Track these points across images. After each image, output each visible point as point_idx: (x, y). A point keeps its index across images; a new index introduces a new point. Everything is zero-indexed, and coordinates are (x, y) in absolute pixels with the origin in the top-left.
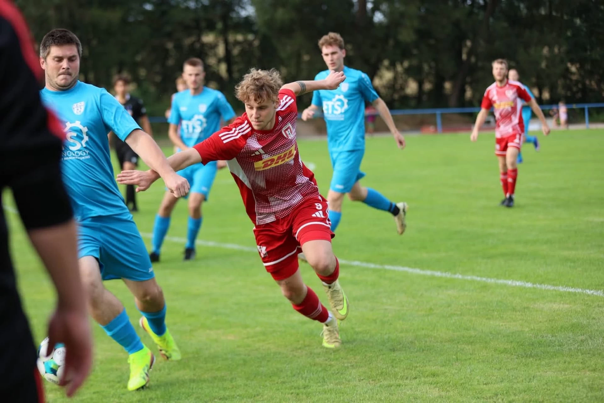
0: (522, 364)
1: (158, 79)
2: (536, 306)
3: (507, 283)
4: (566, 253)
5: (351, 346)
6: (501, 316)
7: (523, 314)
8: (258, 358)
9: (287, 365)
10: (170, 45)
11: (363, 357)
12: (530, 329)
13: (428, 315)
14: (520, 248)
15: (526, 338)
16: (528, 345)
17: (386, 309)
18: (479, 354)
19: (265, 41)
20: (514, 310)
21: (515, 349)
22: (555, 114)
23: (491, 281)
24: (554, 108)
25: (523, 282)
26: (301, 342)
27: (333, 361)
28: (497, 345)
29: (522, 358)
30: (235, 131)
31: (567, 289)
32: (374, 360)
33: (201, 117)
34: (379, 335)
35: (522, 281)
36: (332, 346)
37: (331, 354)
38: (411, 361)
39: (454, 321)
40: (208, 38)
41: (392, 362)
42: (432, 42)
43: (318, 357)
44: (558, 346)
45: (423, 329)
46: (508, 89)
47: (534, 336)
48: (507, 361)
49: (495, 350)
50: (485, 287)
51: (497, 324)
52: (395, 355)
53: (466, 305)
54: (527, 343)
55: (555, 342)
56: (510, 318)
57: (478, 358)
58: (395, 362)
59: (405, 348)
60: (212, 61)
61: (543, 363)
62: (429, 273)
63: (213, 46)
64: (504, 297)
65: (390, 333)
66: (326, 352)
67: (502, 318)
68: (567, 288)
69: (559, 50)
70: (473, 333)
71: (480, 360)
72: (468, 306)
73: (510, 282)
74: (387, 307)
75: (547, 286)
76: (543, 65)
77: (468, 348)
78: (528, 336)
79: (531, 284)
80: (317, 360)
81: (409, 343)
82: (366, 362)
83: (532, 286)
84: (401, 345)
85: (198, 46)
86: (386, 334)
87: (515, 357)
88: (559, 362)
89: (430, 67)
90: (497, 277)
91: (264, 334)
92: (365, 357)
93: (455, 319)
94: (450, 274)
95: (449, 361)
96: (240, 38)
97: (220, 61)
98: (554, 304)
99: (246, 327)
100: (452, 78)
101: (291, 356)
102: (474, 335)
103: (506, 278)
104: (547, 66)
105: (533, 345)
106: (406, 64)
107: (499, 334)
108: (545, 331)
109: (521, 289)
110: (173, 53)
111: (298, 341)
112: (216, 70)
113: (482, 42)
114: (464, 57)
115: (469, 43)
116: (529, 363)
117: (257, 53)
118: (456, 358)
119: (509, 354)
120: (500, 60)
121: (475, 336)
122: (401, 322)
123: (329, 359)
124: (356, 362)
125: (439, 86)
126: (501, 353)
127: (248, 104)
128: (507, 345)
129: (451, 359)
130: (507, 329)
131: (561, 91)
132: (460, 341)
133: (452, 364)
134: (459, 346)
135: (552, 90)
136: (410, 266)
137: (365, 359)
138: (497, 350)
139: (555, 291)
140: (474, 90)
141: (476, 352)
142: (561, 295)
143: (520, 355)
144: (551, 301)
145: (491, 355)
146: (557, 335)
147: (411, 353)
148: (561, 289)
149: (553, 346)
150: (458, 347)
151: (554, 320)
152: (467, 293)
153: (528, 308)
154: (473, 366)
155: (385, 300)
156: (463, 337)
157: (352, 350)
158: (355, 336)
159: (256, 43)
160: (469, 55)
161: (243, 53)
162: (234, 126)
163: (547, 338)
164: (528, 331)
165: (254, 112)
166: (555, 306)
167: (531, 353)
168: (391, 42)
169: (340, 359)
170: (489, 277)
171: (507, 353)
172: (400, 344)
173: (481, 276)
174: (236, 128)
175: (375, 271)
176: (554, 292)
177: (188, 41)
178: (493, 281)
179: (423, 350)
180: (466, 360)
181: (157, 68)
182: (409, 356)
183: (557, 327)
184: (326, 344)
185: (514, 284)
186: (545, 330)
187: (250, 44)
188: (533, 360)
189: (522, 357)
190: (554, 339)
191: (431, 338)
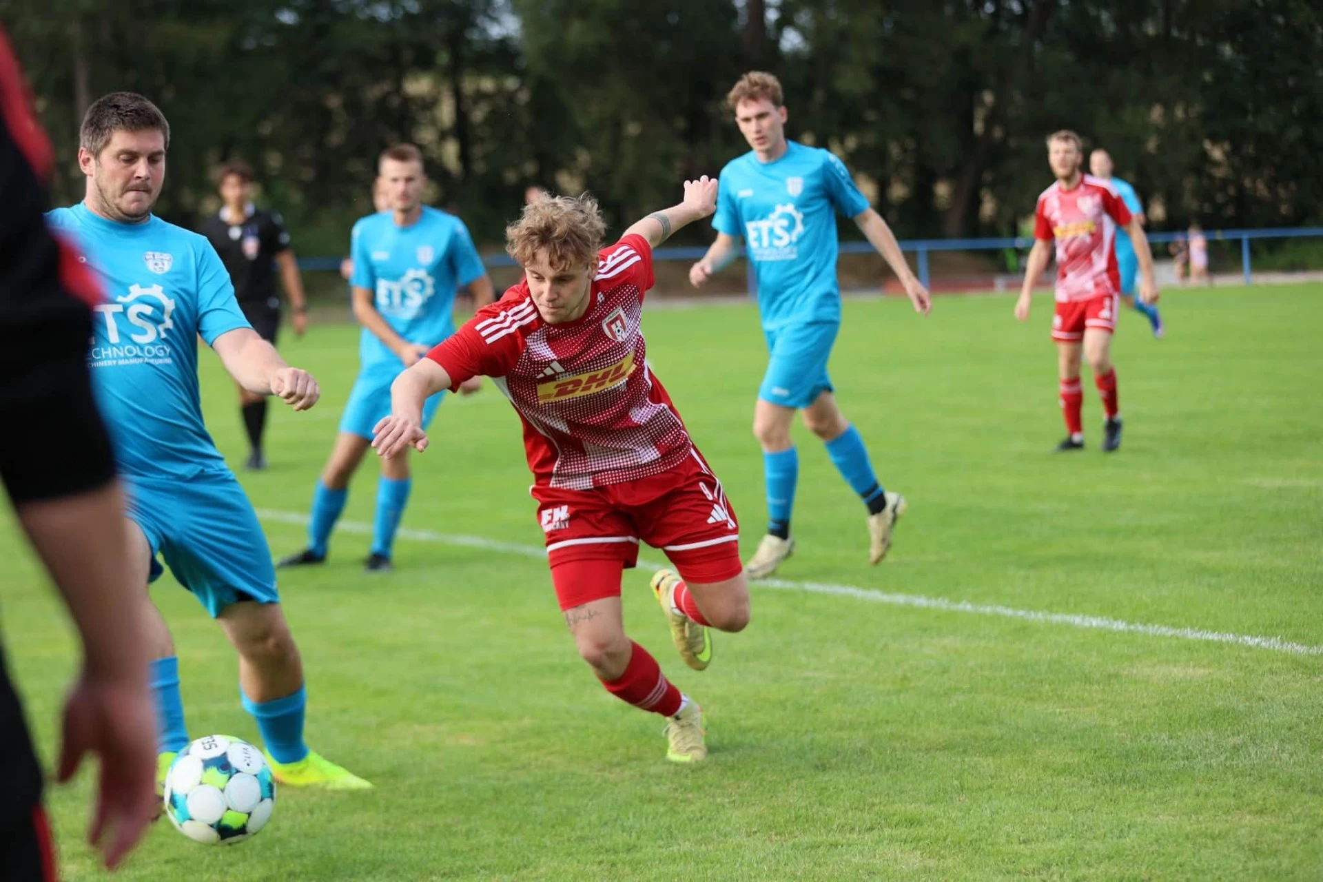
0: (1103, 797)
1: (308, 174)
2: (1135, 671)
3: (1072, 620)
4: (1200, 556)
5: (731, 759)
6: (1059, 693)
7: (1107, 688)
8: (527, 786)
9: (590, 800)
10: (334, 101)
11: (755, 783)
12: (1121, 722)
13: (899, 692)
14: (1100, 546)
15: (1113, 742)
16: (1117, 757)
17: (807, 679)
18: (1009, 777)
19: (543, 90)
20: (1087, 679)
21: (1087, 765)
22: (1181, 250)
23: (1039, 617)
24: (1179, 238)
25: (1107, 619)
26: (621, 751)
27: (691, 791)
28: (1049, 756)
29: (1104, 784)
30: (506, 317)
31: (1202, 635)
32: (781, 789)
33: (422, 274)
34: (792, 734)
35: (1104, 618)
36: (686, 758)
37: (686, 776)
38: (862, 792)
39: (955, 704)
40: (419, 86)
41: (820, 794)
42: (908, 94)
43: (657, 784)
44: (1183, 759)
45: (887, 722)
46: (1084, 195)
47: (1131, 738)
48: (1070, 791)
49: (1046, 767)
50: (1023, 630)
51: (1050, 710)
52: (826, 778)
53: (982, 668)
54: (1114, 754)
55: (1176, 750)
56: (1078, 697)
57: (1007, 786)
58: (827, 794)
59: (849, 763)
60: (427, 135)
61: (1151, 795)
62: (900, 599)
63: (429, 104)
64: (1065, 651)
65: (814, 731)
66: (676, 773)
67: (1060, 697)
68: (1201, 632)
69: (1186, 112)
70: (997, 731)
71: (1012, 790)
72: (986, 673)
73: (1077, 620)
74: (811, 674)
75: (1159, 628)
76: (1152, 145)
77: (987, 764)
78: (1117, 737)
79: (1124, 624)
80: (656, 790)
81: (857, 754)
82: (762, 793)
83: (1126, 628)
84: (840, 758)
85: (395, 102)
86: (807, 732)
87: (1090, 782)
88: (1186, 793)
89: (904, 150)
90: (1050, 608)
91: (539, 733)
92: (761, 784)
93: (957, 701)
94: (946, 601)
95: (946, 792)
96: (487, 84)
97: (443, 136)
98: (1175, 666)
99: (501, 717)
100: (953, 174)
101: (598, 781)
102: (1000, 736)
103: (1068, 611)
104: (1159, 147)
105: (1127, 756)
106: (851, 143)
107: (1053, 732)
108: (1154, 727)
109: (1102, 633)
110: (341, 117)
111: (614, 749)
112: (435, 156)
113: (1018, 96)
114: (979, 127)
115: (988, 98)
116: (1118, 796)
117: (526, 119)
118: (959, 786)
119: (1074, 776)
120: (1063, 133)
121: (1002, 738)
122: (839, 705)
123: (681, 788)
124: (741, 795)
125: (923, 191)
126: (1058, 775)
127: (532, 269)
128: (1072, 757)
129: (950, 789)
130: (1072, 721)
131: (1190, 203)
132: (969, 747)
133: (951, 798)
134: (966, 759)
135: (1171, 201)
136: (858, 585)
137: (761, 788)
138: (1048, 767)
139: (1177, 638)
140: (1001, 200)
141: (1004, 773)
142: (1190, 648)
143: (1099, 780)
144: (1167, 662)
145: (1035, 779)
146: (1180, 734)
147: (861, 775)
148: (1191, 635)
149: (1172, 759)
150: (964, 761)
151: (1174, 702)
152: (983, 643)
153: (1117, 676)
154: (996, 802)
155: (804, 660)
156: (976, 739)
157: (732, 769)
158: (738, 738)
159: (524, 97)
160: (990, 122)
161: (494, 118)
162: (502, 307)
163: (1159, 741)
164: (1116, 727)
165: (546, 286)
166: (1177, 672)
167: (1123, 775)
168: (819, 95)
169: (706, 788)
170: (1031, 607)
171: (1071, 775)
172: (838, 754)
173: (1014, 607)
174: (506, 311)
175: (782, 594)
176: (1174, 642)
177: (374, 92)
178: (1040, 615)
179: (888, 769)
180: (981, 790)
181: (307, 151)
182: (856, 781)
183: (1181, 718)
184: (672, 756)
185: (1087, 624)
186: (1154, 724)
187: (511, 97)
188: (1128, 788)
189: (1104, 782)
190: (1173, 743)
191: (906, 741)
